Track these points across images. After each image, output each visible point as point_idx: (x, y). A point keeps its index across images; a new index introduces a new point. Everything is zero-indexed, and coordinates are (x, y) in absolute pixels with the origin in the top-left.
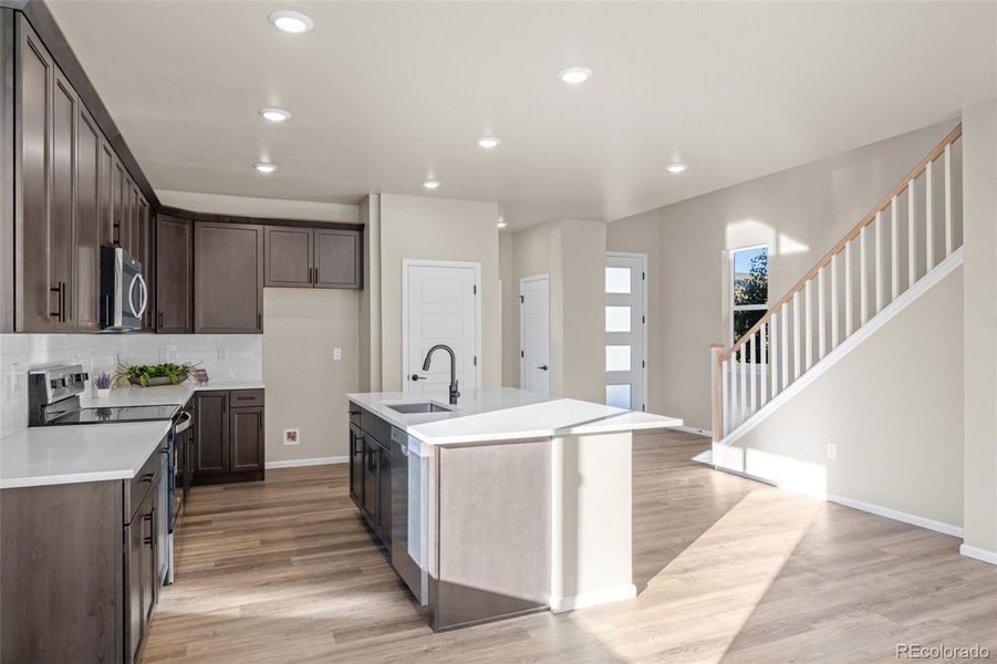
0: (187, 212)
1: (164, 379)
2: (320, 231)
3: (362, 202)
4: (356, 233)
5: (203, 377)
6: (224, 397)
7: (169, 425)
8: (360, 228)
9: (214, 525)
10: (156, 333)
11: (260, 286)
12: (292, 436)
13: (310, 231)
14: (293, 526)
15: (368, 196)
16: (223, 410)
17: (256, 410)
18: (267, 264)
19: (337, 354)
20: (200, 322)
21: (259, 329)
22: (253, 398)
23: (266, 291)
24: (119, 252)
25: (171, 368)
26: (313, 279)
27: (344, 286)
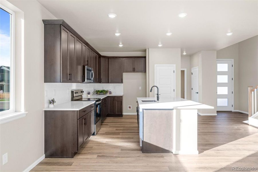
0: (107, 57)
1: (103, 93)
2: (135, 59)
3: (145, 51)
4: (144, 59)
5: (110, 93)
6: (114, 97)
7: (95, 102)
8: (145, 57)
9: (108, 125)
10: (101, 83)
11: (122, 71)
12: (130, 107)
13: (133, 59)
14: (124, 127)
15: (146, 49)
16: (114, 100)
17: (121, 101)
18: (124, 67)
19: (140, 88)
20: (110, 81)
21: (122, 82)
22: (120, 98)
23: (124, 73)
24: (86, 66)
25: (104, 91)
26: (134, 70)
27: (141, 72)
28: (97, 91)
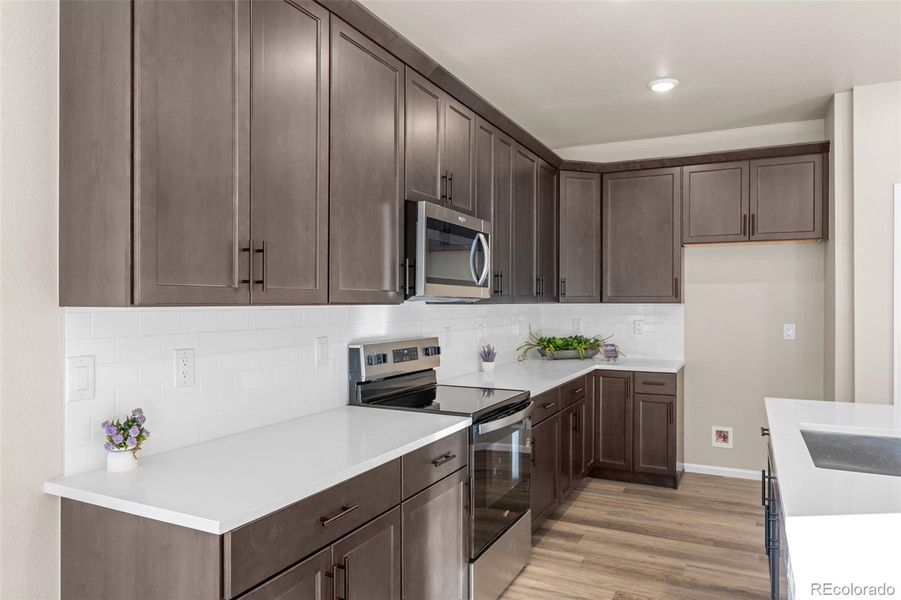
1: (570, 353)
2: (753, 162)
3: (824, 110)
4: (817, 158)
5: (613, 354)
6: (628, 379)
8: (824, 148)
10: (558, 301)
11: (677, 244)
12: (723, 436)
13: (744, 165)
16: (626, 396)
17: (666, 399)
18: (685, 216)
19: (790, 331)
20: (609, 291)
21: (676, 296)
22: (663, 384)
23: (689, 250)
24: (422, 206)
25: (579, 340)
26: (749, 230)
27: (798, 236)
28: (541, 340)
